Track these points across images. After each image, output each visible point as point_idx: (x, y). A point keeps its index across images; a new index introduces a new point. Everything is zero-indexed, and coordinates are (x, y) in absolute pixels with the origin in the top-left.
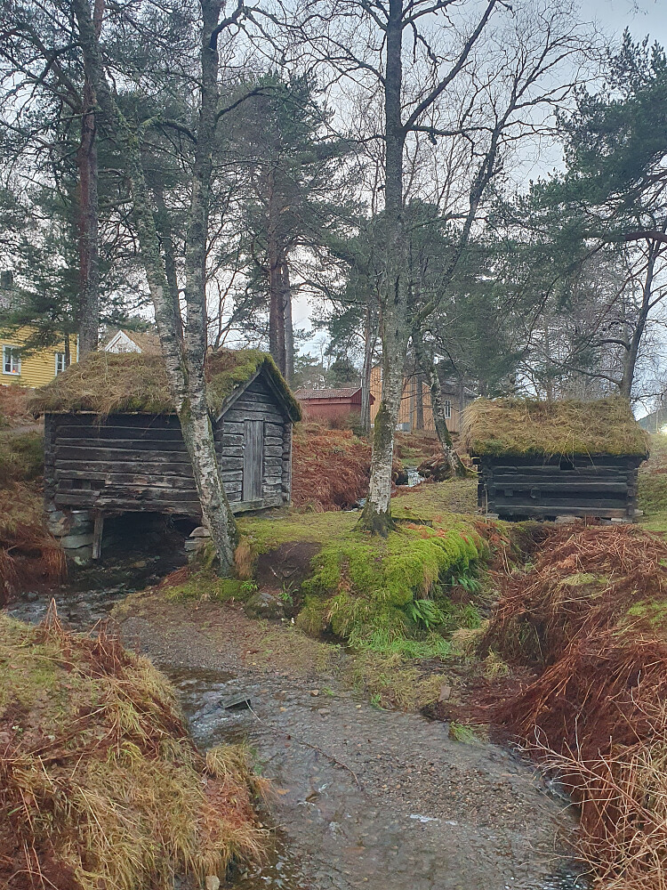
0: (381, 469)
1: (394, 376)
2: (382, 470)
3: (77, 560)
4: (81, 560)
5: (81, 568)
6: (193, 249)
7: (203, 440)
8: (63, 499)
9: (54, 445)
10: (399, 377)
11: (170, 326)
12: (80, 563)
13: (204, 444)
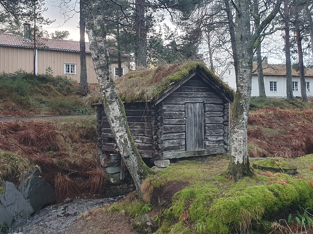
0: (236, 132)
1: (243, 67)
2: (237, 134)
3: (112, 180)
4: (113, 180)
5: (113, 184)
6: (94, 4)
7: (115, 117)
8: (105, 148)
9: (101, 120)
10: (246, 67)
11: (97, 52)
12: (113, 182)
13: (115, 119)
